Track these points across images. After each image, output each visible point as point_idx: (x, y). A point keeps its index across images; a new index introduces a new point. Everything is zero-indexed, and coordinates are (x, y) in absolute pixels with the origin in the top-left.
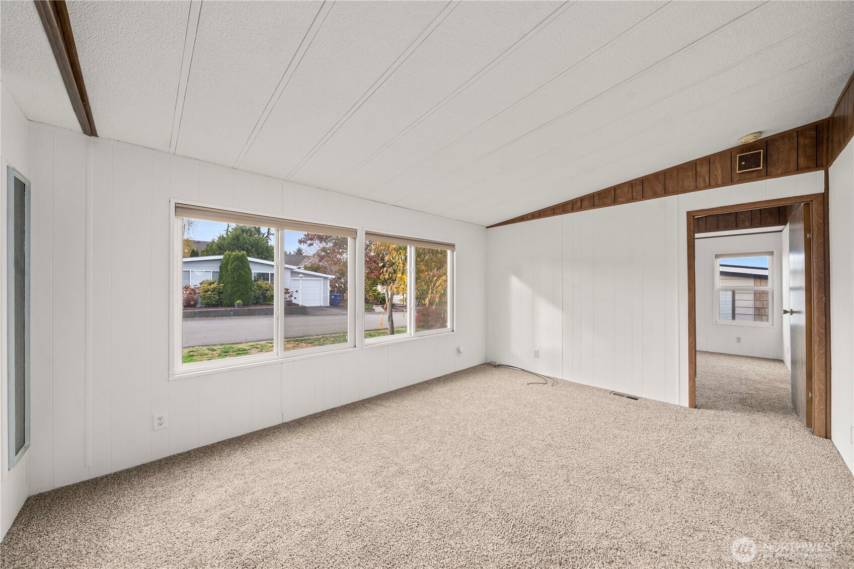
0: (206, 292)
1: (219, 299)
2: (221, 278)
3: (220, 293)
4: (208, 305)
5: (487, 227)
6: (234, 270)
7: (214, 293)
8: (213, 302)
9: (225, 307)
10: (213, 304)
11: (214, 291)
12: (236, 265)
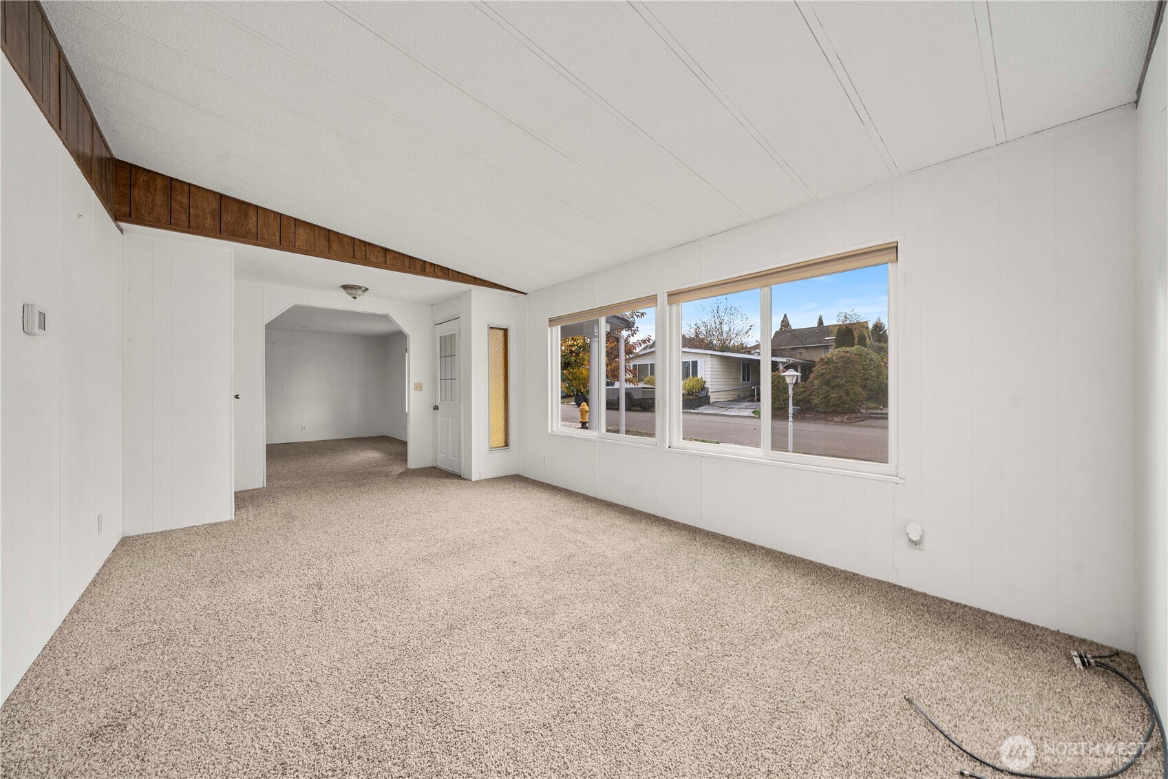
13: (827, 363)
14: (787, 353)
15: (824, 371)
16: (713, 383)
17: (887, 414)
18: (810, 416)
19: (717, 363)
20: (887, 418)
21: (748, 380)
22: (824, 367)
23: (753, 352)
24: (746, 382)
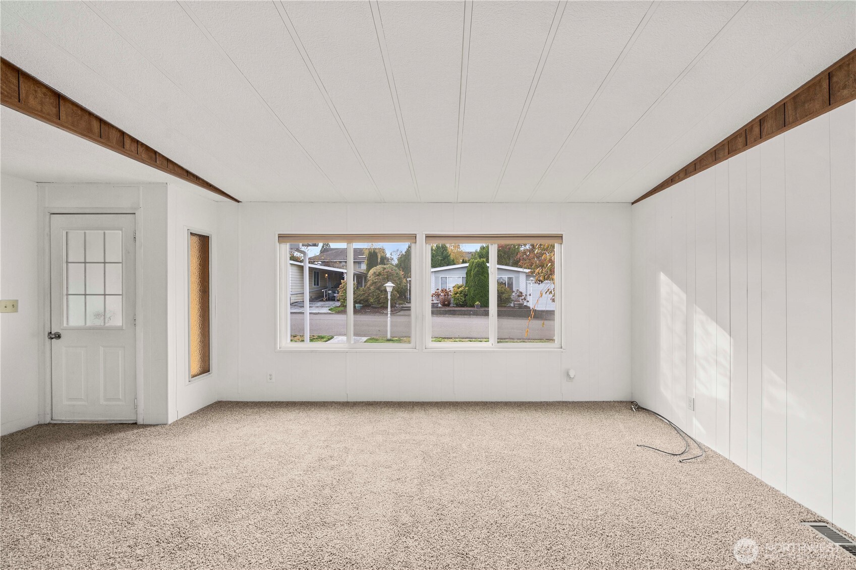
0: (456, 294)
1: (465, 300)
2: (467, 283)
3: (465, 295)
4: (458, 305)
5: (633, 203)
6: (476, 275)
7: (462, 295)
8: (461, 303)
9: (469, 307)
10: (460, 304)
11: (461, 293)
12: (477, 271)
13: (378, 275)
14: (337, 265)
15: (377, 280)
16: (294, 287)
17: (410, 307)
18: (369, 311)
19: (297, 271)
20: (410, 310)
21: (318, 285)
22: (377, 278)
23: (316, 263)
24: (316, 286)
